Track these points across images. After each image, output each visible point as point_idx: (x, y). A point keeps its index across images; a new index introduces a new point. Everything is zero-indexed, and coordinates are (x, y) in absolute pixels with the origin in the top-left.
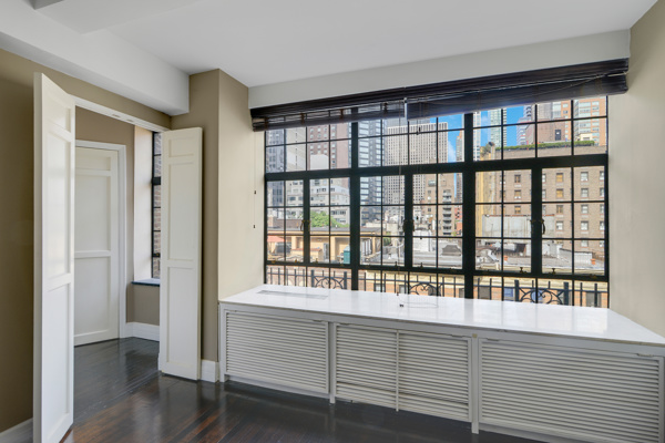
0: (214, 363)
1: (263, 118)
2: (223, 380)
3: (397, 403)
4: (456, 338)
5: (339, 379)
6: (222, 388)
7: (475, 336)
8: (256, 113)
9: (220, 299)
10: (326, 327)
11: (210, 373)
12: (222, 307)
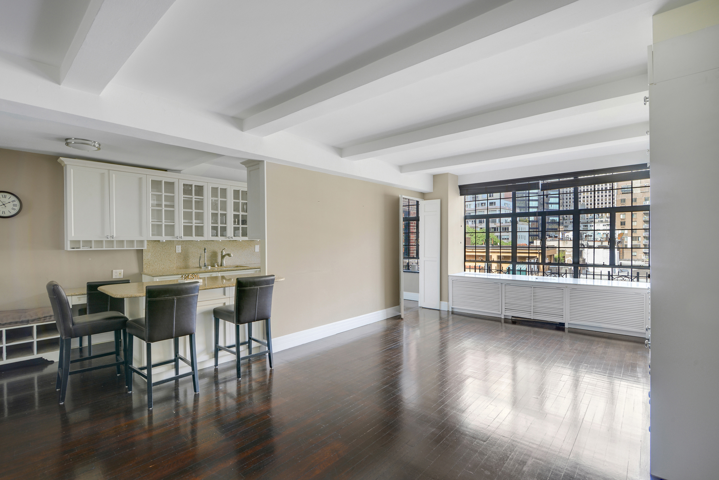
0: (447, 302)
1: (464, 190)
2: (450, 310)
3: (532, 316)
4: (558, 288)
5: (506, 307)
6: (450, 313)
7: (566, 287)
8: (461, 187)
9: (449, 274)
10: (500, 285)
11: (445, 307)
12: (450, 278)
